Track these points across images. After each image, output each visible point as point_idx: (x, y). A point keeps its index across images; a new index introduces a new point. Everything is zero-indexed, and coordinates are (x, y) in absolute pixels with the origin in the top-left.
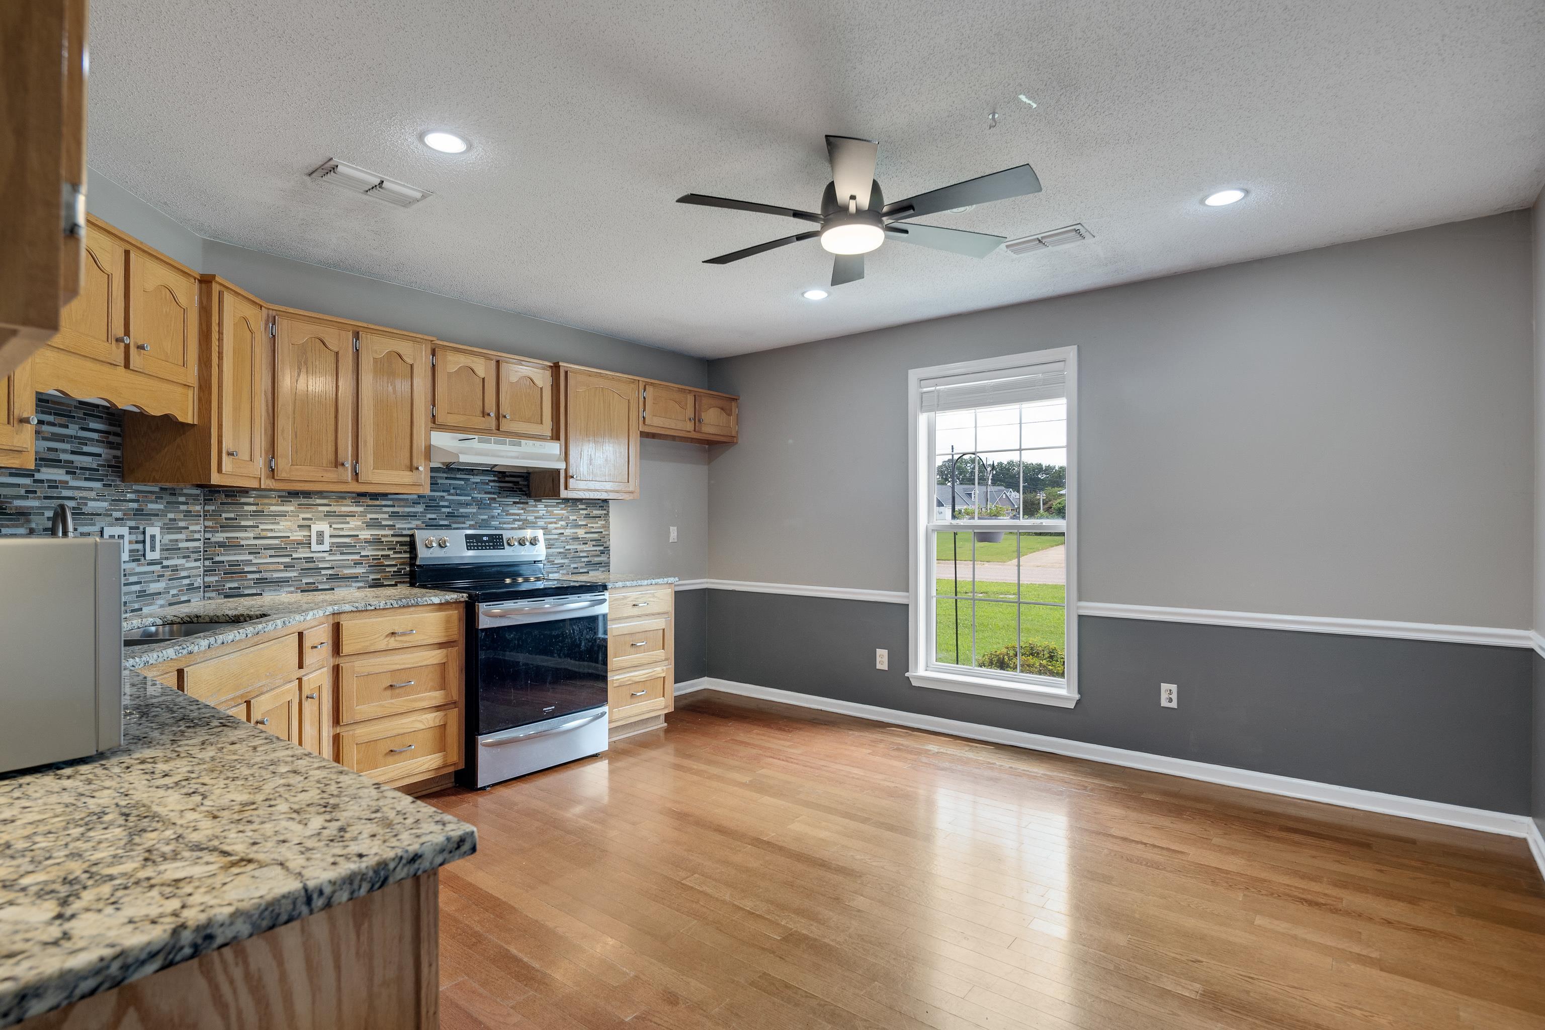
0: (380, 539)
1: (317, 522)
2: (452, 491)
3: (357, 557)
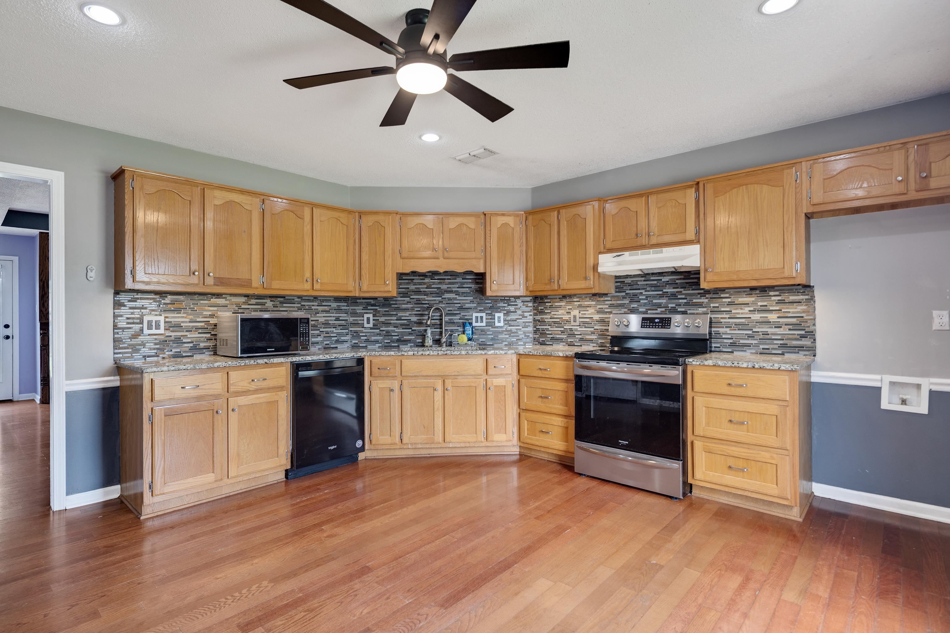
0: (604, 320)
1: (574, 311)
2: (648, 289)
3: (592, 329)
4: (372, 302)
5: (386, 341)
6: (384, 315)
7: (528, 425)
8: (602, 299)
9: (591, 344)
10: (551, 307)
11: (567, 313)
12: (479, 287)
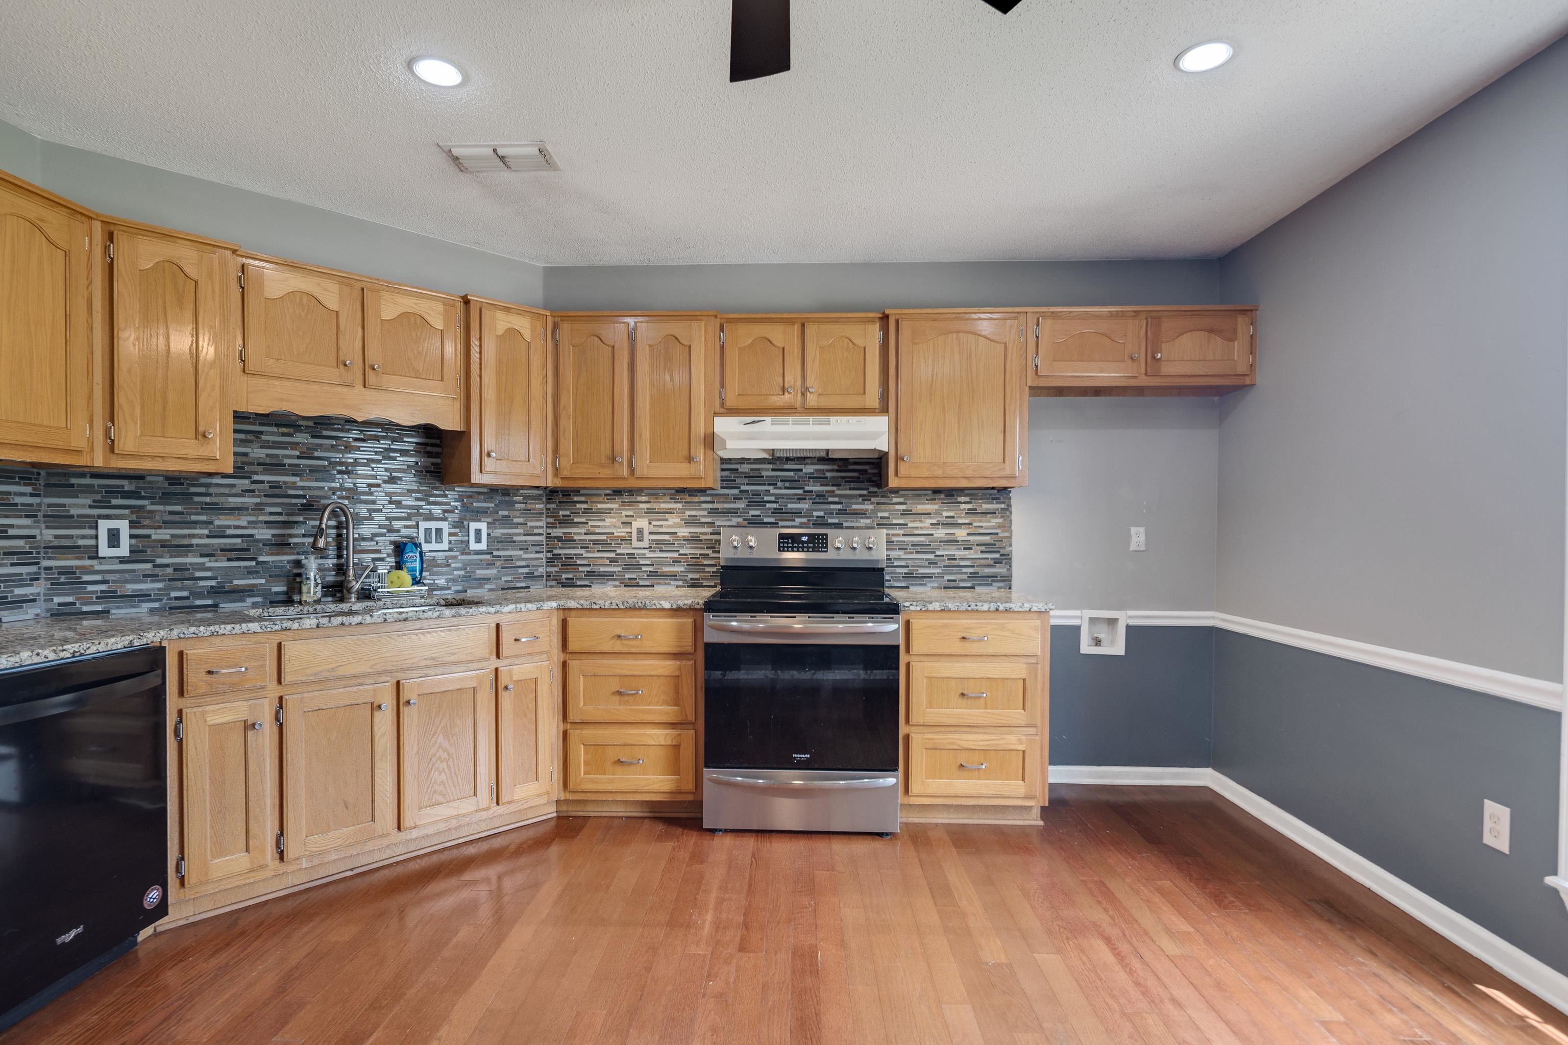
0: (698, 537)
1: (638, 520)
2: (779, 484)
3: (676, 555)
4: (127, 485)
5: (174, 594)
6: (167, 524)
7: (586, 753)
8: (696, 499)
9: (672, 582)
10: (587, 511)
11: (623, 523)
12: (433, 464)
